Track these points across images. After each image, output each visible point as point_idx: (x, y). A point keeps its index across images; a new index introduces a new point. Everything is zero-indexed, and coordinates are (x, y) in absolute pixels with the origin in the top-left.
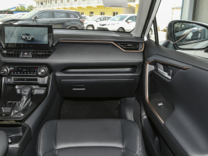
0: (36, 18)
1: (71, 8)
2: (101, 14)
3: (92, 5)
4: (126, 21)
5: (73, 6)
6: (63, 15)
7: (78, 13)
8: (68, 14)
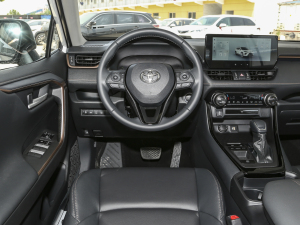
0: (92, 24)
1: (125, 8)
2: (171, 16)
3: (157, 4)
4: (218, 25)
5: (129, 6)
6: (129, 19)
7: (149, 15)
8: (135, 18)
